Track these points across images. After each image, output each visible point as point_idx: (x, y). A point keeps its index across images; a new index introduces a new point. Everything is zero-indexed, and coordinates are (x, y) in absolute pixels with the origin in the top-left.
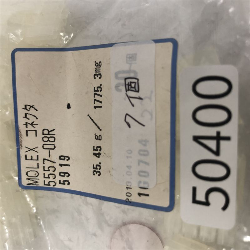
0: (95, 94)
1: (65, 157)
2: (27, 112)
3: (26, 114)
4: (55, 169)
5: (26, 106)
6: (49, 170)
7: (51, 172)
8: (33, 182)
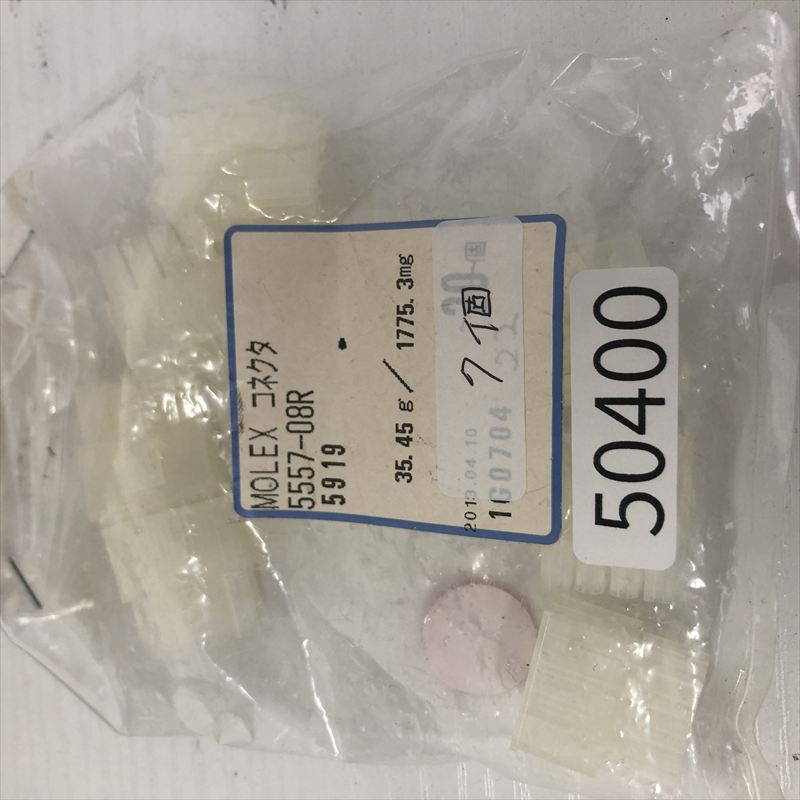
0: (399, 319)
1: (334, 447)
2: (254, 356)
3: (253, 361)
4: (313, 472)
5: (252, 343)
6: (300, 476)
7: (304, 479)
8: (265, 501)
